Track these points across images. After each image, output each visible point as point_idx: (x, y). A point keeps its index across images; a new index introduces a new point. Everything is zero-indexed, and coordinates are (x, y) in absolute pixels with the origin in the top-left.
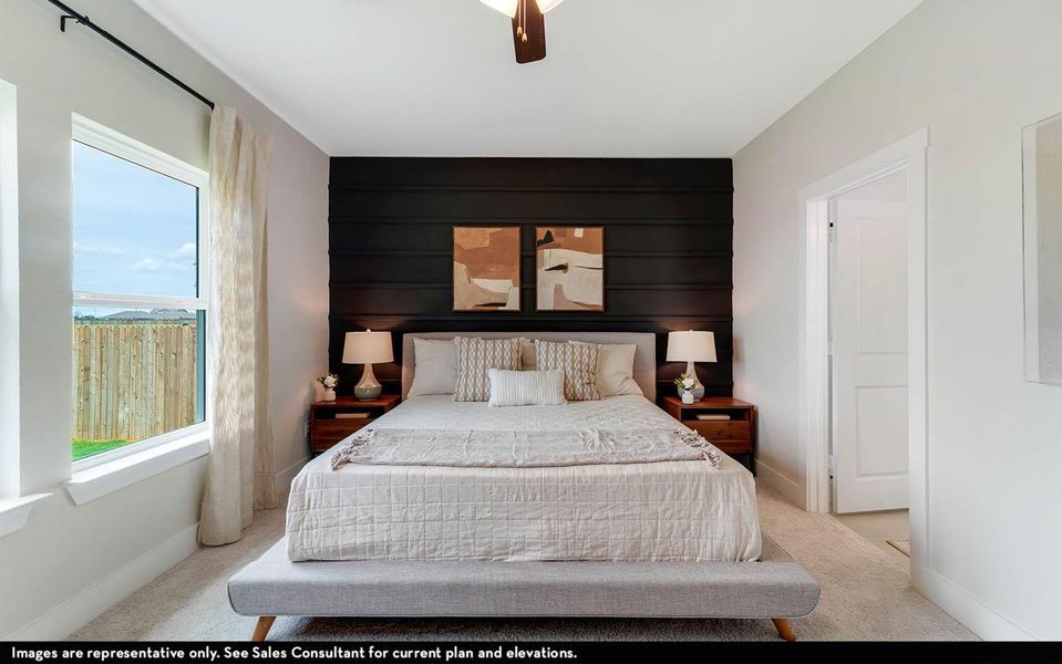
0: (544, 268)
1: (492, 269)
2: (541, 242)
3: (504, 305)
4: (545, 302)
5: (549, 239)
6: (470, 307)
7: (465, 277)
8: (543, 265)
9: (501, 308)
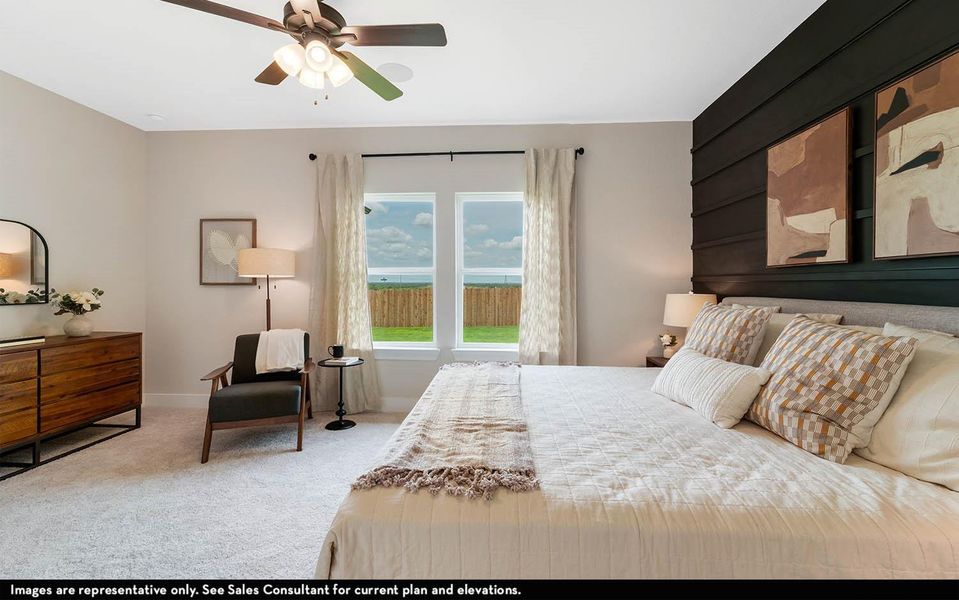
0: (888, 171)
1: (808, 197)
2: (887, 118)
3: (823, 253)
4: (891, 240)
5: (901, 103)
6: (782, 262)
7: (779, 216)
8: (886, 166)
9: (819, 260)
